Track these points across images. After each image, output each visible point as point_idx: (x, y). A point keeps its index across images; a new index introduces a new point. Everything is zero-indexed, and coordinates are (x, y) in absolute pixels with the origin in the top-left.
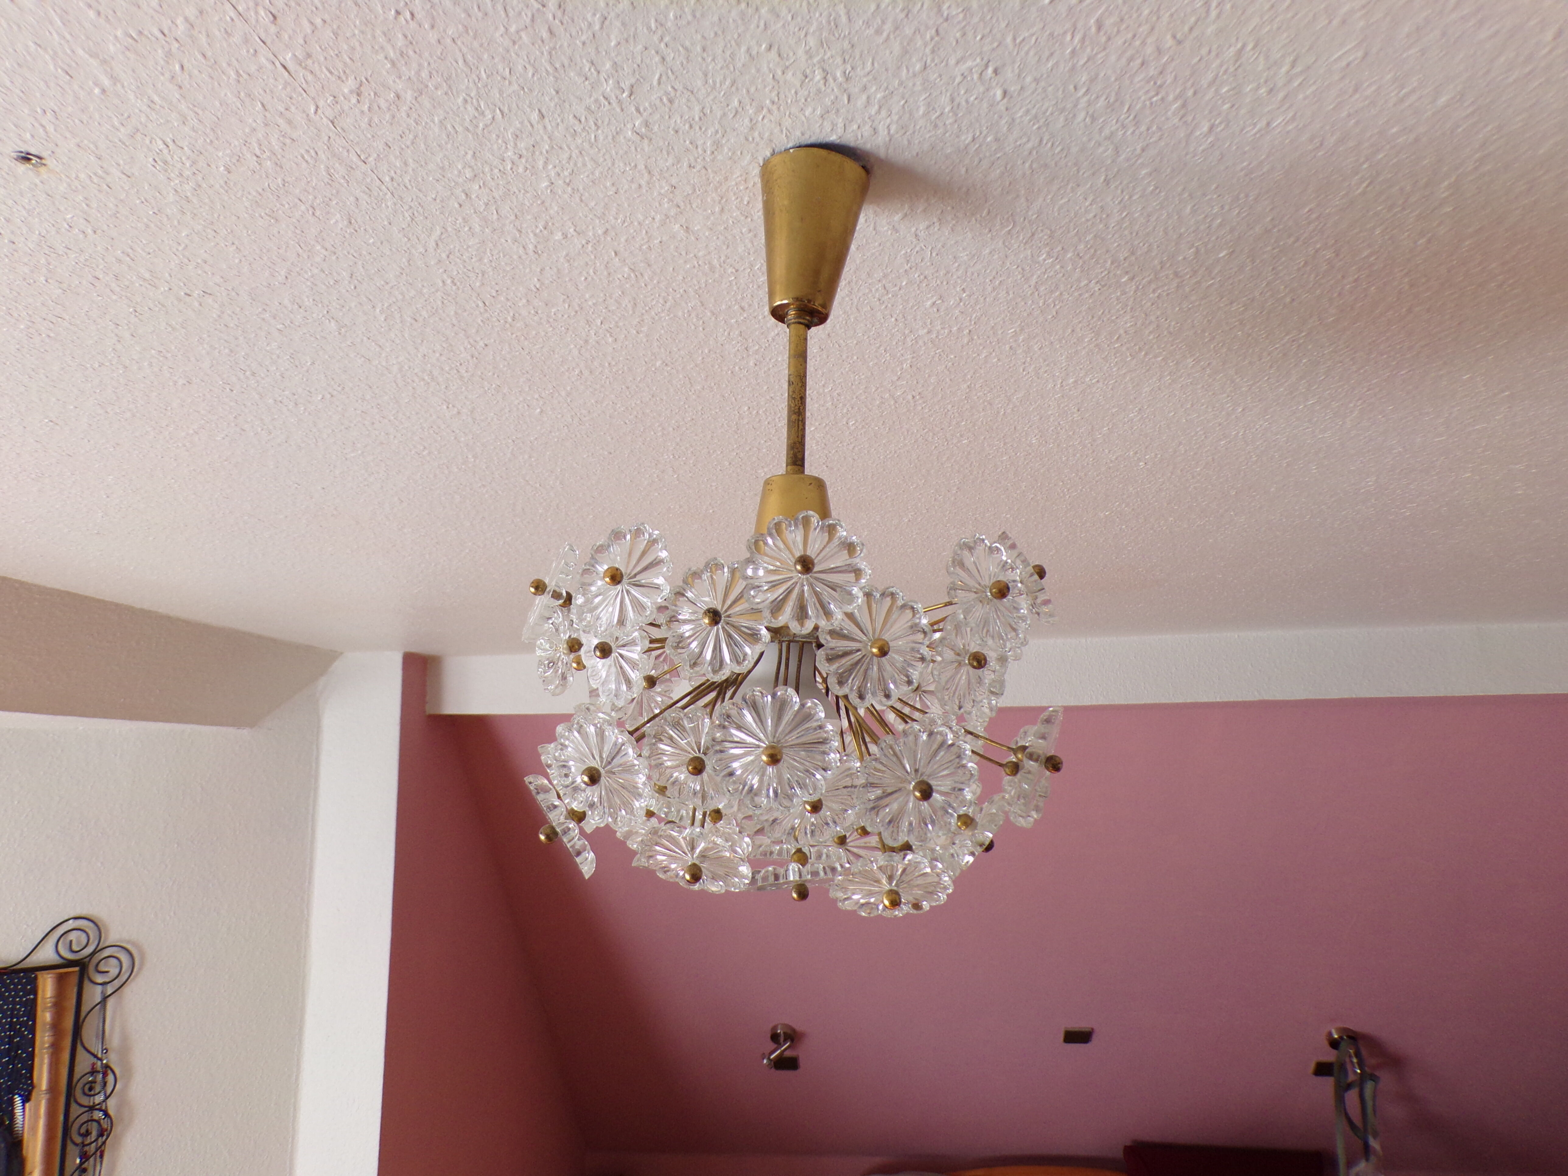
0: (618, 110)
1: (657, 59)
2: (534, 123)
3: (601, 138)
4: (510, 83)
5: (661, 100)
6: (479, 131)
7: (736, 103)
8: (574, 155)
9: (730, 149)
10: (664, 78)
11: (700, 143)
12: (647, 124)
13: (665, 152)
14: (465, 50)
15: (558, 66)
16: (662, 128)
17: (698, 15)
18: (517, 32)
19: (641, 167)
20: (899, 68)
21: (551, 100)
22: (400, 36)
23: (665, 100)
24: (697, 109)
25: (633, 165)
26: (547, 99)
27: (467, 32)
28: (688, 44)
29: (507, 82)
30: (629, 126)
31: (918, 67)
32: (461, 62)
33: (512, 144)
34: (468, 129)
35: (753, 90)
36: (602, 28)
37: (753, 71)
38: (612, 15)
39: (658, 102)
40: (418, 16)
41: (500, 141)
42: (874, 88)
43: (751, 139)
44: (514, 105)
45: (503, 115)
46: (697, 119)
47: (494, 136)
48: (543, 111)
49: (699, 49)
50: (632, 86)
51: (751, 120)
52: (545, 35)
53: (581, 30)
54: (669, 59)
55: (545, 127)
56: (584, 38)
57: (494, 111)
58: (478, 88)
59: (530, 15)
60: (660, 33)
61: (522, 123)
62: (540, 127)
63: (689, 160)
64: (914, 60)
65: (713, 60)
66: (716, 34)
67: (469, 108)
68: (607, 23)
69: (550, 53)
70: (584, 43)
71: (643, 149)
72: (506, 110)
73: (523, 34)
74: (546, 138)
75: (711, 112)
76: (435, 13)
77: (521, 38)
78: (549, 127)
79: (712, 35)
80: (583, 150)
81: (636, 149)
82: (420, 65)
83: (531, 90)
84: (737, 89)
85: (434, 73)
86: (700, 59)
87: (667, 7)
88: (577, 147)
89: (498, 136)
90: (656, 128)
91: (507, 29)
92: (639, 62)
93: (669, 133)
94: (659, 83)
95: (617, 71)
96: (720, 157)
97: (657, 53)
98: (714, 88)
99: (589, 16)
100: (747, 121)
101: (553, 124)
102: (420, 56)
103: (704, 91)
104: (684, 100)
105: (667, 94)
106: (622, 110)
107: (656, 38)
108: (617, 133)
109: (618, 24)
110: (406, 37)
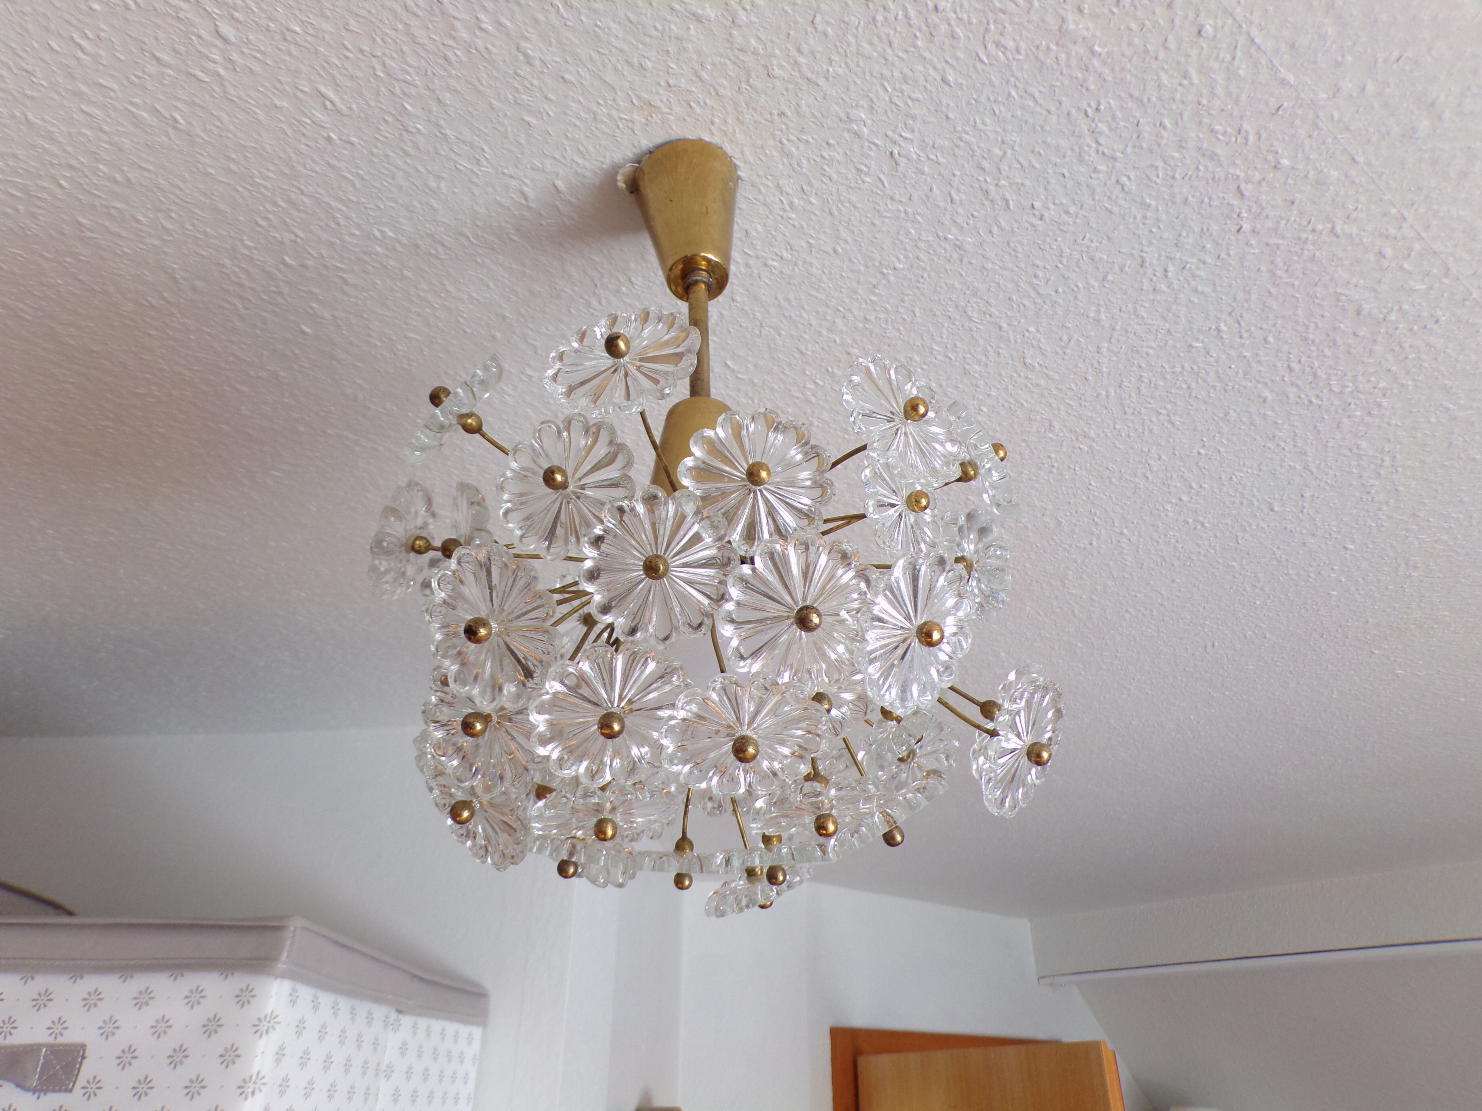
0: (889, 133)
1: (897, 197)
2: (948, 69)
3: (881, 92)
4: (989, 99)
5: (866, 166)
6: (991, 16)
7: (813, 200)
8: (888, 49)
9: (773, 156)
10: (880, 185)
11: (802, 146)
12: (858, 135)
13: (817, 114)
14: (1038, 109)
15: (961, 144)
16: (843, 140)
17: (897, 242)
18: (1005, 153)
19: (821, 81)
20: (747, 290)
21: (948, 106)
22: (1092, 87)
23: (865, 169)
24: (835, 177)
25: (831, 79)
26: (952, 104)
27: (1042, 128)
28: (886, 220)
29: (992, 99)
30: (869, 122)
31: (738, 298)
32: (1037, 95)
33: (953, 23)
34: (1003, 12)
35: (813, 217)
36: (950, 194)
37: (827, 230)
38: (949, 209)
39: (867, 162)
40: (1082, 115)
41: (965, 16)
42: (743, 270)
43: (769, 177)
44: (974, 76)
45: (978, 56)
46: (826, 167)
47: (974, 21)
48: (946, 87)
49: (876, 222)
50: (897, 164)
51: (787, 194)
52: (985, 164)
53: (962, 184)
54: (889, 202)
55: (935, 68)
56: (957, 179)
57: (988, 56)
58: (1013, 76)
59: (1003, 172)
60: (911, 216)
61: (958, 59)
62: (939, 66)
63: (792, 121)
64: (746, 299)
65: (861, 221)
66: (875, 238)
67: (1011, 44)
68: (949, 200)
69: (973, 151)
70: (954, 175)
71: (838, 104)
72: (979, 65)
73: (999, 153)
74: (927, 55)
75: (822, 181)
76: (1070, 127)
77: (1001, 149)
78: (932, 72)
79: (877, 236)
80: (886, 64)
81: (842, 99)
82: (1069, 66)
83: (969, 104)
84: (823, 211)
85: (1055, 67)
86: (869, 215)
87: (920, 234)
88: (893, 65)
89: (970, 23)
90: (846, 135)
91: (1013, 149)
92: (907, 186)
93: (834, 139)
94: (880, 179)
95: (917, 168)
96: (771, 142)
97: (901, 202)
98: (840, 201)
99: (963, 197)
100: (790, 191)
101: (930, 78)
102: (1071, 77)
103: (845, 194)
104: (850, 177)
105: (867, 174)
106: (886, 136)
107: (910, 210)
108: (872, 107)
109: (942, 204)
110: (1087, 89)
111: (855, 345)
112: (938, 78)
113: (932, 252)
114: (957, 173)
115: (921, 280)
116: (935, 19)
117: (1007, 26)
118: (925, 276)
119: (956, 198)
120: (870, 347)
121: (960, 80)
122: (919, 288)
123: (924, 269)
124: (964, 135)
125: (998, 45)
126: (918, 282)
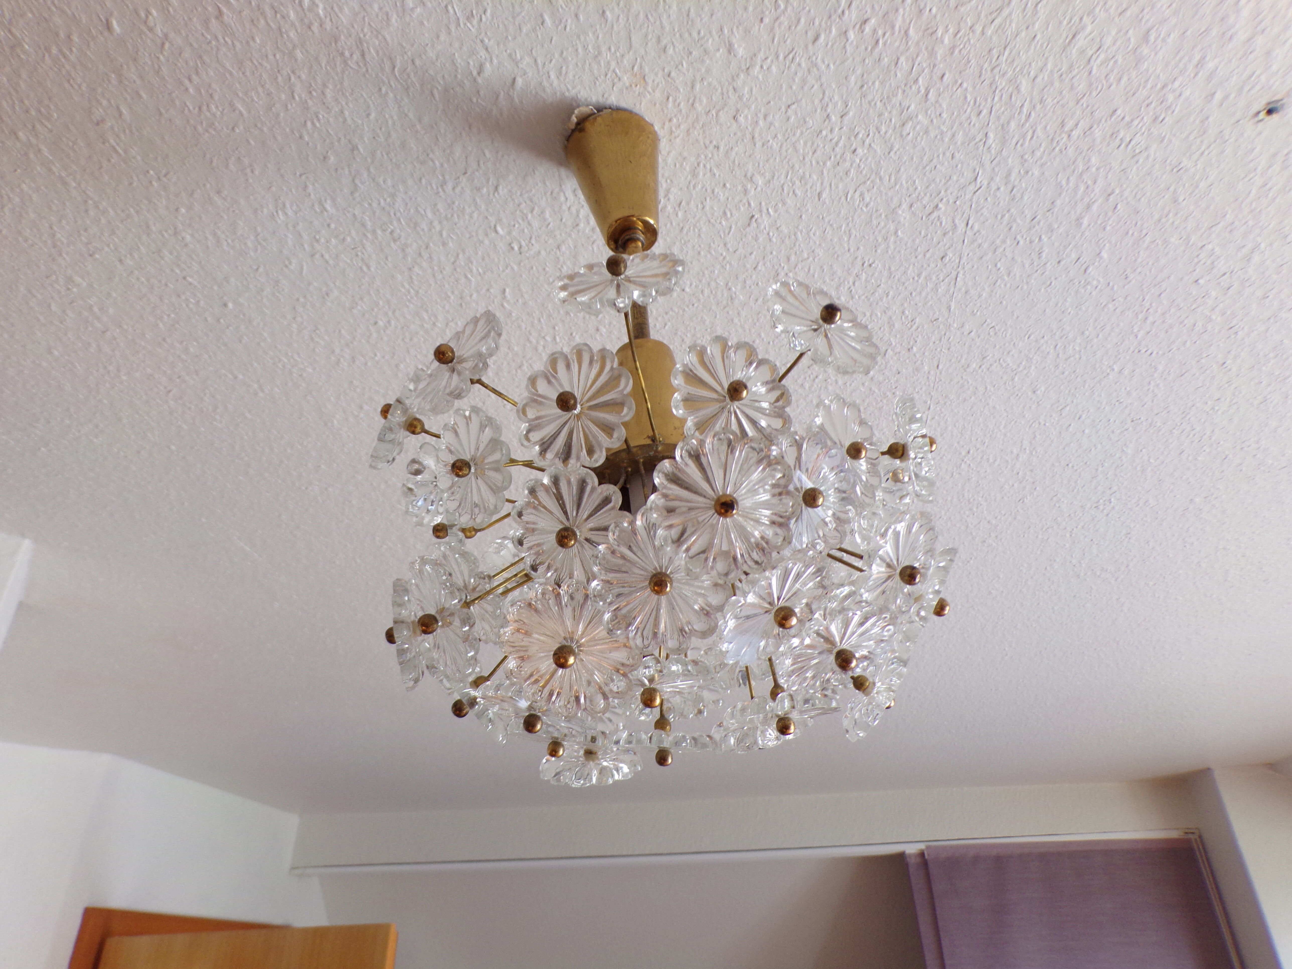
0: (763, 204)
1: (729, 245)
2: (827, 190)
3: (783, 176)
4: (829, 222)
5: (731, 214)
6: (873, 177)
7: (680, 214)
8: (811, 153)
9: (685, 169)
10: (727, 231)
11: (708, 174)
12: (746, 191)
13: (737, 162)
14: (846, 245)
15: (793, 237)
16: (734, 189)
17: (701, 273)
18: (808, 258)
19: (759, 144)
20: (575, 247)
21: (807, 210)
22: (879, 251)
23: (729, 215)
24: (707, 208)
25: (765, 147)
26: (810, 210)
27: (838, 256)
28: (709, 256)
29: (831, 223)
30: (759, 189)
31: (563, 248)
32: (853, 237)
33: (854, 165)
34: (881, 179)
35: (669, 225)
36: (758, 263)
37: (668, 239)
38: (749, 272)
39: (734, 212)
40: (861, 264)
41: (863, 166)
42: (587, 231)
43: (668, 181)
44: (835, 202)
45: (847, 194)
46: (708, 199)
47: (864, 172)
48: (817, 198)
49: (702, 253)
50: (749, 225)
51: (669, 199)
52: (793, 258)
54: (722, 245)
55: (822, 184)
56: (771, 256)
57: (852, 197)
58: (852, 217)
59: (797, 269)
60: (725, 262)
61: (837, 187)
62: (825, 184)
63: (718, 155)
64: (568, 252)
65: (694, 247)
66: (692, 263)
67: (867, 199)
68: (754, 266)
69: (794, 245)
70: (772, 253)
71: (754, 165)
72: (843, 198)
73: (806, 256)
74: (825, 172)
75: (697, 206)
76: (850, 266)
77: (808, 254)
78: (818, 185)
79: (694, 263)
80: (801, 161)
81: (759, 164)
82: (880, 231)
83: (818, 217)
84: (679, 225)
85: (874, 227)
86: (702, 246)
87: (718, 277)
88: (804, 165)
89: (861, 172)
90: (739, 188)
91: (814, 259)
92: (741, 243)
93: (730, 184)
94: (731, 228)
95: (756, 235)
96: (693, 159)
97: (728, 250)
98: (695, 226)
100: (672, 197)
101: (814, 188)
102: (876, 238)
103: (702, 223)
104: (716, 214)
105: (727, 219)
106: (760, 204)
107: (728, 258)
108: (769, 181)
109: (748, 266)
110: (876, 251)
111: (607, 326)
112: (818, 191)
113: (714, 292)
114: (774, 253)
115: (691, 306)
116: (848, 155)
117: (875, 188)
118: (696, 305)
119: (759, 268)
120: (616, 333)
121: (827, 201)
122: (684, 310)
123: (699, 300)
124: (799, 233)
125: (862, 195)
126: (688, 307)
